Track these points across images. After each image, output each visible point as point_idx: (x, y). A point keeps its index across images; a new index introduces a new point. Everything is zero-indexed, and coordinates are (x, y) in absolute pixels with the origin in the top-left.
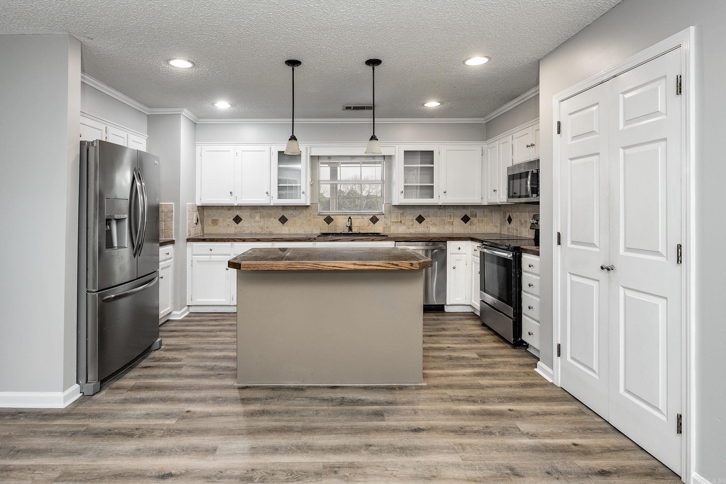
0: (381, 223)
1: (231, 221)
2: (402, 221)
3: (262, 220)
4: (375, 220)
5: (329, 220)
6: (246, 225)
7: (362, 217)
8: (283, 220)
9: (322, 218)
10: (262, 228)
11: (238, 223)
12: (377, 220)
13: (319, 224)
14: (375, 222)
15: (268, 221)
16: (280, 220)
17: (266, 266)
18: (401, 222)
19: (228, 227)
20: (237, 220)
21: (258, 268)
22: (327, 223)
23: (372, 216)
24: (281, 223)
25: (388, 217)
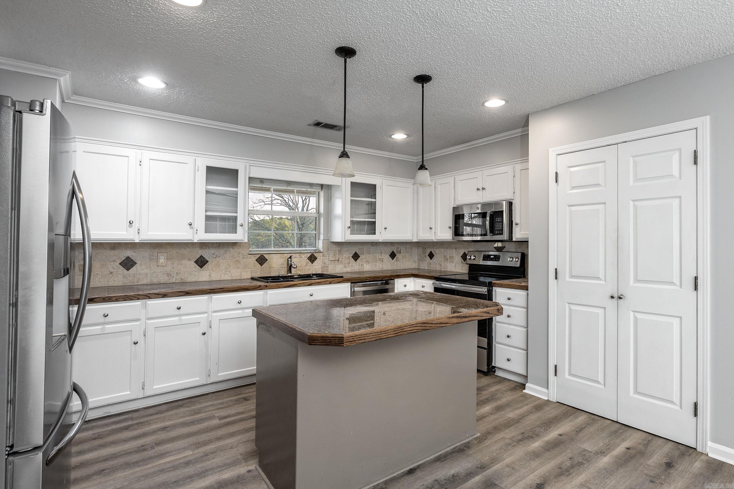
0: (319, 262)
1: (116, 266)
2: (340, 260)
3: (170, 263)
4: (313, 259)
5: (262, 260)
6: (142, 272)
7: (300, 256)
8: (201, 262)
9: (254, 258)
10: (169, 275)
11: (128, 269)
12: (316, 258)
13: (250, 266)
14: (313, 261)
15: (178, 264)
16: (196, 262)
17: (374, 334)
18: (338, 260)
19: (110, 275)
20: (128, 264)
21: (364, 339)
22: (260, 264)
23: (310, 254)
24: (198, 267)
25: (326, 255)
